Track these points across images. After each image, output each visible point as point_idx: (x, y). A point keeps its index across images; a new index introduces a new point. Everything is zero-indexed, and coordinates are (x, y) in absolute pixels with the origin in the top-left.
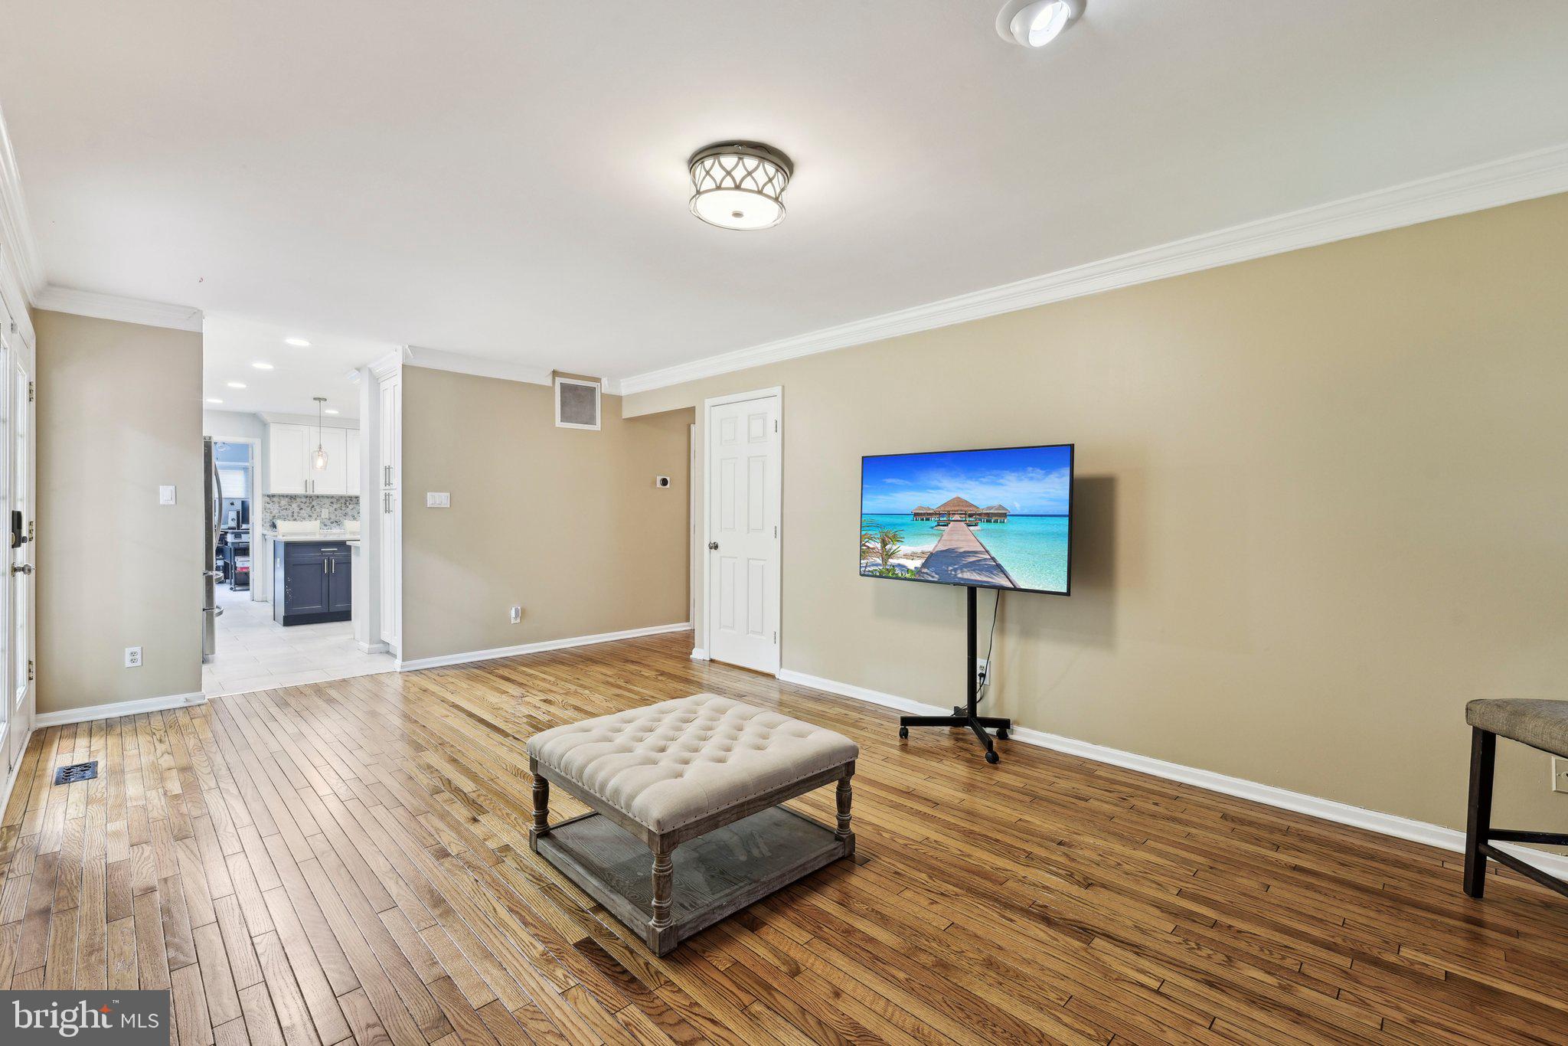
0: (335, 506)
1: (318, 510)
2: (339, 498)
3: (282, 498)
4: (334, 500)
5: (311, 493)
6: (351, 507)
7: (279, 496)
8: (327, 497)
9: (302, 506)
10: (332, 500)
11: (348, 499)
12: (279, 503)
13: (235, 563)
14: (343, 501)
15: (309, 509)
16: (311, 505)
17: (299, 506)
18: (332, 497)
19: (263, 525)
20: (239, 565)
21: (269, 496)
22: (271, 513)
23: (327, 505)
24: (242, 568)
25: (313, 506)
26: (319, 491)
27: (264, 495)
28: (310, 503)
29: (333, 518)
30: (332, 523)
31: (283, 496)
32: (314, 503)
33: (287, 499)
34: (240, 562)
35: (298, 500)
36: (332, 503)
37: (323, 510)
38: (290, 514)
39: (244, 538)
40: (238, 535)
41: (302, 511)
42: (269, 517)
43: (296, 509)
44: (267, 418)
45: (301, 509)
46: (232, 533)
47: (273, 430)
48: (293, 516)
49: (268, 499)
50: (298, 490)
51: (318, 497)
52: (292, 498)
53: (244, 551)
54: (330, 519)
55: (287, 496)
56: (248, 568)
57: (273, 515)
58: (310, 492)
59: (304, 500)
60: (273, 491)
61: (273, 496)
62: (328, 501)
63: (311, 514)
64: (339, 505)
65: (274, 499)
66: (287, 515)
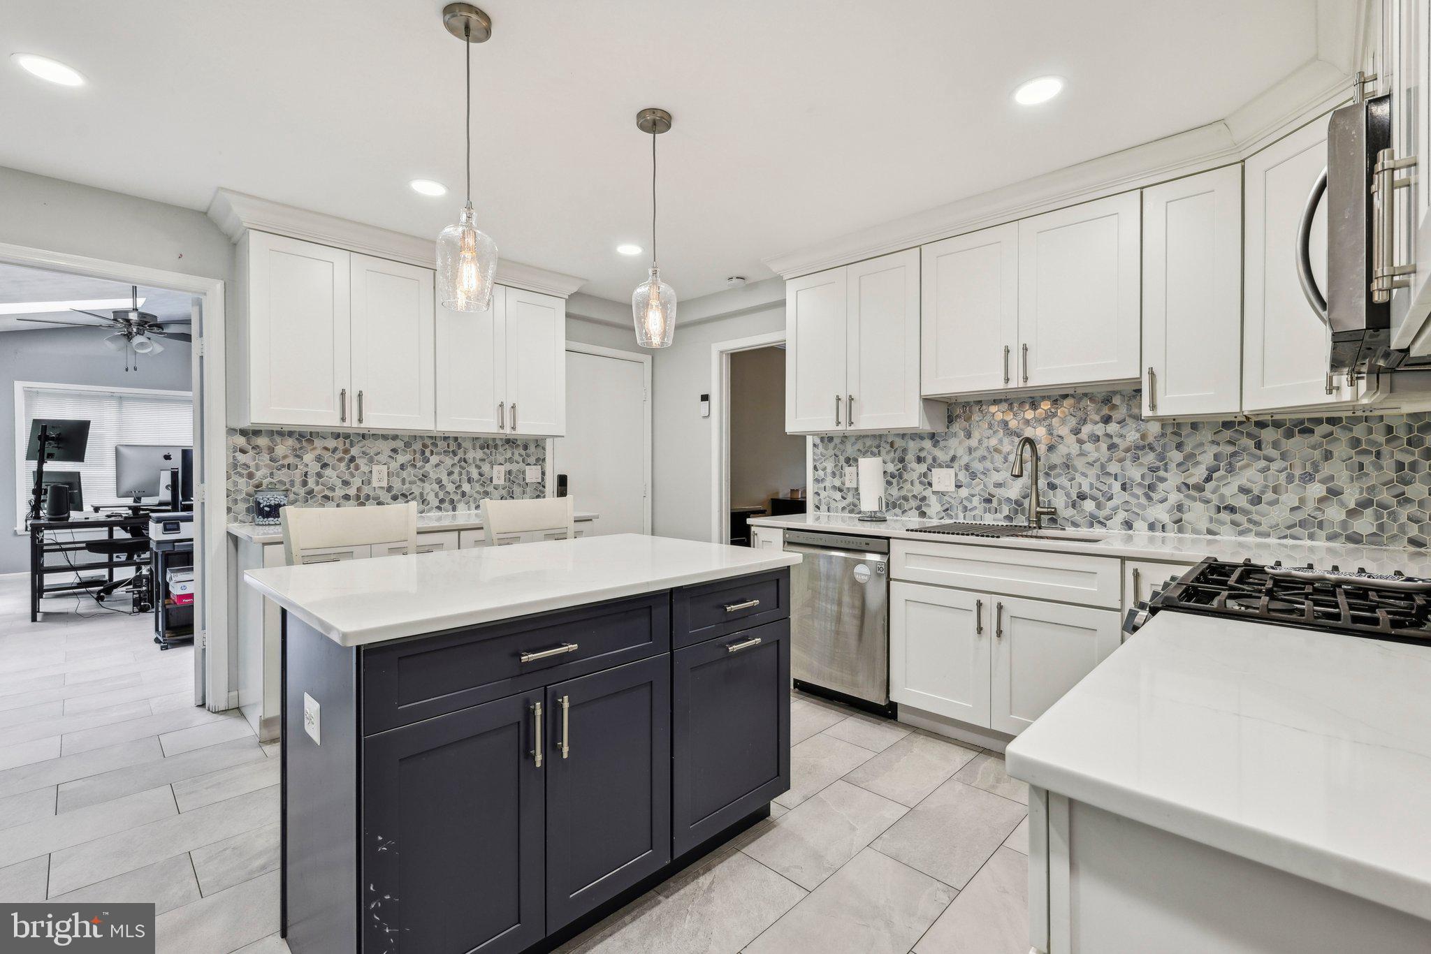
0: (402, 458)
1: (364, 468)
2: (411, 439)
3: (278, 439)
4: (399, 444)
5: (355, 424)
6: (434, 459)
7: (272, 431)
8: (385, 437)
9: (327, 457)
10: (394, 444)
11: (429, 442)
12: (271, 450)
13: (167, 585)
14: (417, 446)
15: (342, 465)
16: (347, 457)
17: (319, 458)
18: (395, 437)
19: (229, 510)
20: (176, 590)
21: (243, 432)
22: (251, 476)
23: (383, 458)
24: (181, 597)
25: (352, 459)
26: (374, 421)
27: (231, 431)
28: (346, 451)
29: (397, 485)
30: (395, 498)
31: (281, 433)
32: (354, 451)
33: (290, 442)
34: (179, 583)
35: (320, 442)
36: (395, 451)
37: (375, 468)
38: (298, 480)
39: (186, 530)
40: (171, 525)
41: (328, 472)
42: (244, 485)
43: (315, 467)
44: (241, 214)
45: (325, 466)
46: (158, 521)
47: (258, 249)
48: (305, 483)
49: (241, 441)
50: (325, 417)
51: (364, 436)
52: (305, 437)
53: (182, 558)
54: (389, 489)
55: (291, 434)
56: (191, 596)
57: (254, 482)
58: (352, 423)
59: (331, 443)
60: (258, 416)
61: (257, 433)
62: (385, 447)
63: (347, 477)
64: (408, 457)
65: (262, 441)
66: (292, 483)
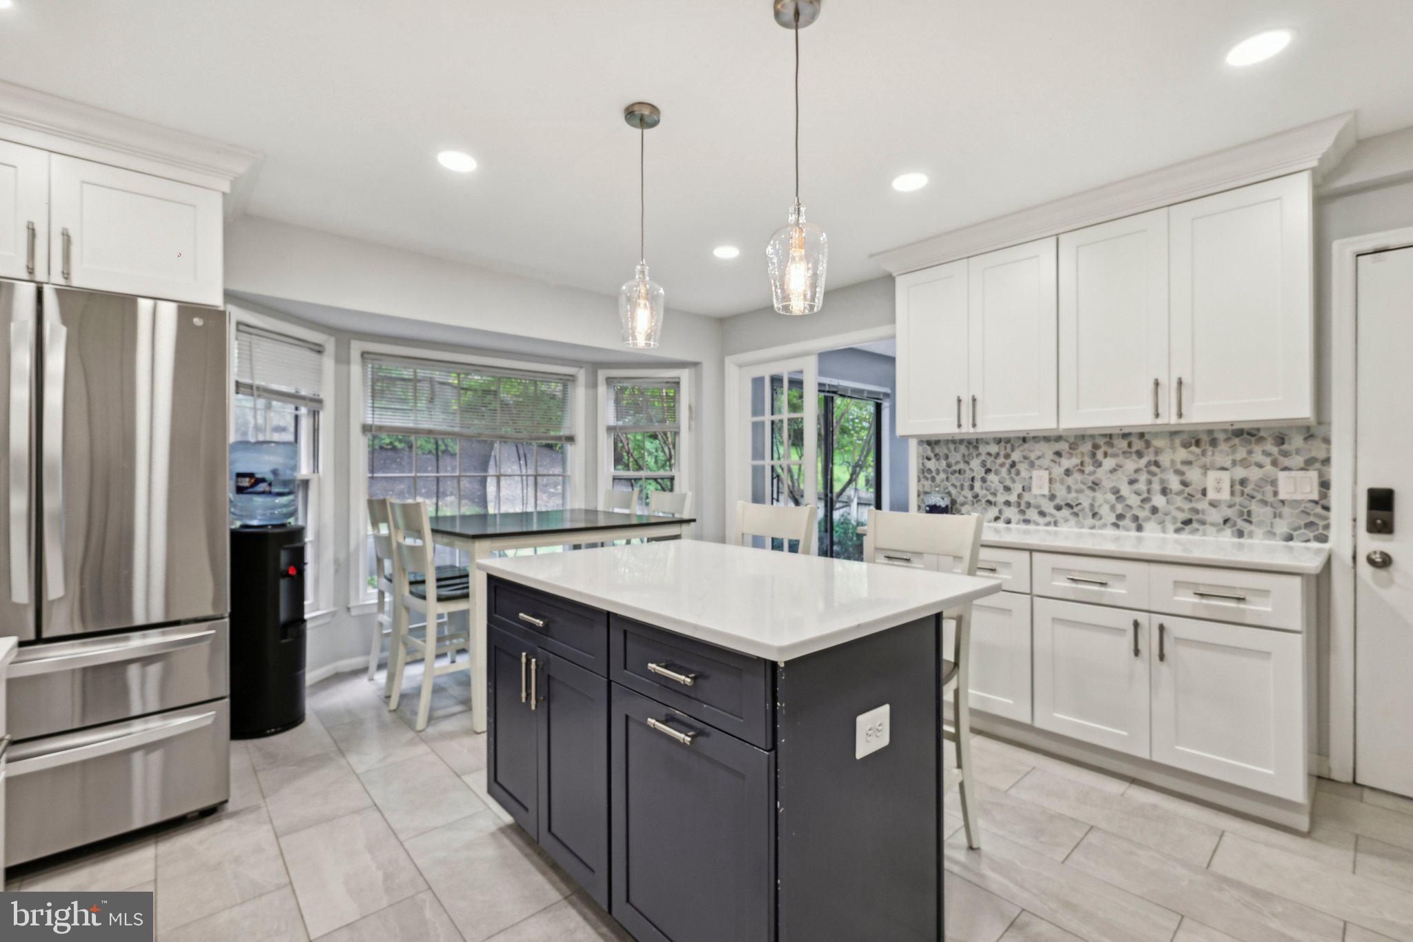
0: (1066, 463)
1: (1024, 474)
2: (1078, 439)
3: (952, 447)
4: (1063, 446)
6: (1109, 463)
7: (947, 442)
8: (1047, 439)
9: (990, 462)
10: (1057, 446)
11: (1101, 441)
12: (947, 457)
14: (1087, 447)
15: (1004, 471)
16: (1008, 462)
17: (983, 464)
18: (1059, 439)
21: (929, 443)
22: (933, 479)
23: (1046, 462)
25: (1013, 465)
27: (921, 442)
28: (1007, 456)
29: (1061, 493)
30: (1058, 508)
31: (954, 442)
32: (1016, 456)
33: (961, 449)
35: (983, 449)
36: (1058, 454)
37: (1036, 474)
38: (967, 484)
41: (992, 477)
43: (979, 472)
45: (988, 471)
48: (972, 488)
49: (927, 450)
51: (1026, 438)
52: (972, 444)
54: (1052, 497)
55: (963, 442)
57: (935, 484)
58: (967, 429)
59: (994, 449)
61: (938, 442)
62: (1047, 450)
63: (1008, 483)
64: (1075, 461)
65: (941, 450)
